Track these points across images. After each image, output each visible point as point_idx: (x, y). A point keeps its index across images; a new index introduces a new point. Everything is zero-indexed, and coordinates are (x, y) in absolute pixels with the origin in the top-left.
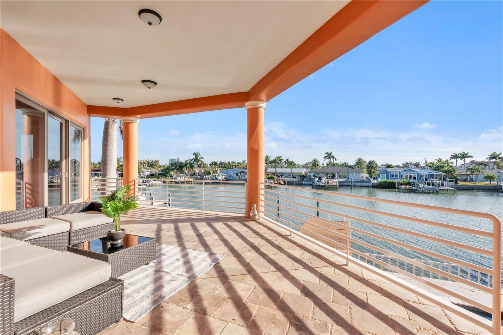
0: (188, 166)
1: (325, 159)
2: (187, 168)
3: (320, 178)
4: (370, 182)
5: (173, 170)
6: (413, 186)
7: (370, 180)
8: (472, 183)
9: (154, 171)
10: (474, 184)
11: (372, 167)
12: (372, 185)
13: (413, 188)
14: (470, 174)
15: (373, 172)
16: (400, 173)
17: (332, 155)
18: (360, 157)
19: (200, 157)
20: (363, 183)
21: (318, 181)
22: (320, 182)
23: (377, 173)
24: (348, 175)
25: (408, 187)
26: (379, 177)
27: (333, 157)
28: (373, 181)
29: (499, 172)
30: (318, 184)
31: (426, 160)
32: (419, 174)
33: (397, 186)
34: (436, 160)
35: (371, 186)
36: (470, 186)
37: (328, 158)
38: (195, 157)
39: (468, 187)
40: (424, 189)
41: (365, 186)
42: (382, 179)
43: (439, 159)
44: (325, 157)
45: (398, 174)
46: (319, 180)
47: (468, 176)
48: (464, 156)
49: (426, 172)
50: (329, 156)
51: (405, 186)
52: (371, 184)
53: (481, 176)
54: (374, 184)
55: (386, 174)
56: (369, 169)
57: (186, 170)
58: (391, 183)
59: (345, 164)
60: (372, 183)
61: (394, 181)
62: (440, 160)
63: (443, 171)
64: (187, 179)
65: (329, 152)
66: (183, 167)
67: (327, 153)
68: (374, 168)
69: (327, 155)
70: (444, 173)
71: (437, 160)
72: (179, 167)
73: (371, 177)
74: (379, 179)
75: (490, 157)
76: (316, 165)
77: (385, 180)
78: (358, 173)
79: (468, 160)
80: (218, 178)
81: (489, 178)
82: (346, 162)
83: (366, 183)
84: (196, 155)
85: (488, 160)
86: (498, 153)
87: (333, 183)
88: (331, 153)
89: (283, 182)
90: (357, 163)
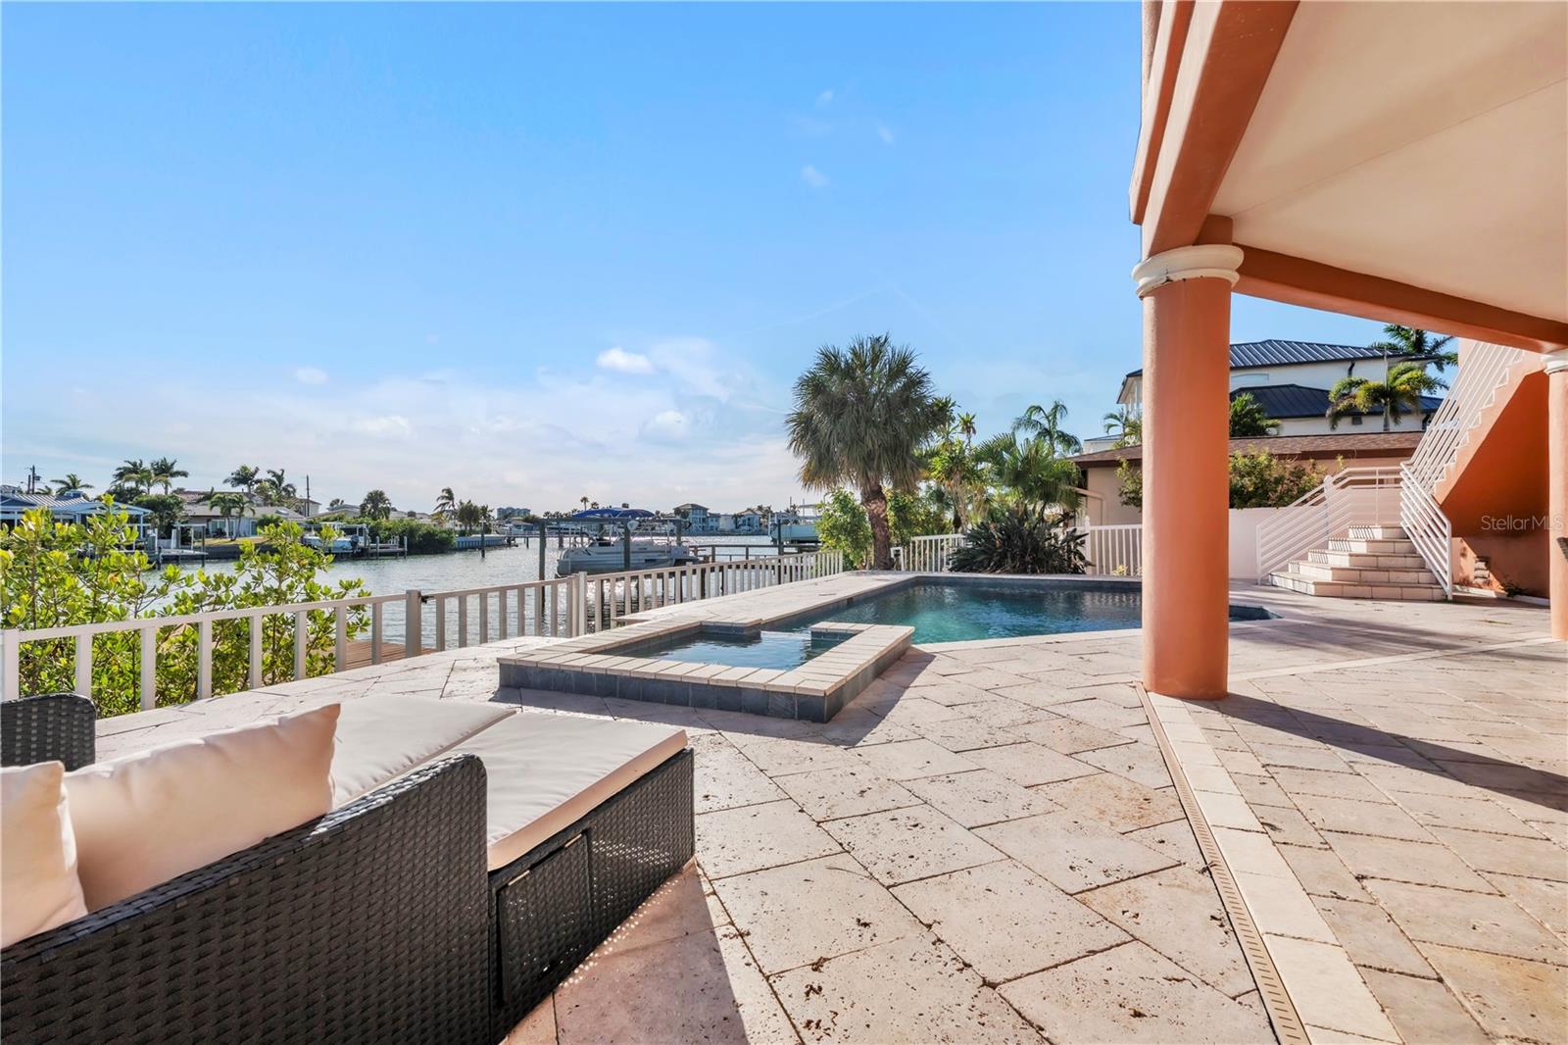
8: (225, 540)
10: (232, 543)
14: (217, 517)
29: (278, 512)
31: (37, 474)
34: (56, 481)
36: (225, 547)
39: (220, 551)
43: (67, 480)
47: (209, 521)
48: (164, 470)
53: (244, 526)
63: (139, 504)
70: (149, 511)
71: (62, 482)
75: (235, 479)
79: (176, 483)
85: (228, 488)
86: (253, 470)
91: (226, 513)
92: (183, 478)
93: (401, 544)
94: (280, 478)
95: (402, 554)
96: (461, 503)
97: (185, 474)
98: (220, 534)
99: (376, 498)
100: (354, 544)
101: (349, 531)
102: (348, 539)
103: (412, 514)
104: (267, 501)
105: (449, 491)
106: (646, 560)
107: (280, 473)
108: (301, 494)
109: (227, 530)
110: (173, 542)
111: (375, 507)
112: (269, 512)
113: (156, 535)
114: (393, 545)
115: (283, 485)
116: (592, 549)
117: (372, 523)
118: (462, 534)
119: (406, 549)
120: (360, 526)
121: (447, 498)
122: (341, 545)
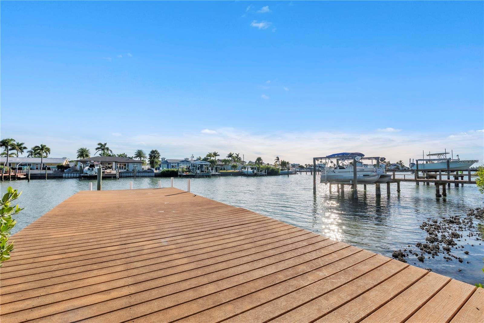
1: (97, 150)
3: (92, 166)
4: (153, 172)
6: (192, 173)
7: (153, 170)
8: (225, 171)
10: (227, 172)
11: (155, 157)
12: (155, 175)
14: (224, 165)
15: (156, 162)
16: (178, 164)
17: (106, 146)
18: (140, 149)
20: (146, 174)
21: (89, 169)
22: (93, 170)
23: (159, 163)
24: (128, 166)
26: (161, 167)
27: (108, 149)
28: (155, 171)
30: (89, 173)
32: (193, 165)
33: (179, 174)
35: (154, 176)
36: (225, 173)
37: (101, 150)
41: (147, 177)
42: (164, 169)
44: (97, 149)
45: (177, 165)
46: (91, 169)
47: (222, 166)
48: (215, 154)
49: (199, 162)
50: (102, 147)
51: (186, 173)
52: (154, 174)
53: (229, 167)
55: (166, 165)
56: (152, 158)
58: (173, 172)
59: (123, 156)
60: (155, 173)
61: (175, 170)
62: (200, 158)
63: (209, 162)
65: (103, 144)
67: (99, 144)
68: (157, 158)
69: (99, 146)
70: (210, 163)
73: (153, 167)
74: (161, 169)
75: (229, 156)
76: (84, 156)
77: (167, 170)
78: (140, 163)
79: (217, 158)
81: (234, 167)
82: (124, 154)
83: (148, 173)
85: (227, 158)
86: (232, 153)
87: (110, 173)
88: (106, 144)
89: (24, 175)
90: (136, 155)
91: (225, 164)
92: (218, 156)
93: (265, 172)
94: (238, 155)
95: (266, 175)
96: (281, 161)
97: (219, 155)
98: (224, 169)
99: (259, 159)
100: (253, 172)
101: (252, 168)
102: (252, 171)
103: (268, 164)
104: (235, 161)
105: (278, 158)
106: (364, 175)
107: (238, 154)
108: (242, 160)
109: (226, 168)
110: (214, 171)
111: (259, 162)
112: (235, 164)
113: (211, 169)
114: (263, 173)
115: (238, 157)
116: (335, 170)
117: (258, 166)
118: (282, 170)
119: (267, 174)
120: (255, 167)
121: (278, 160)
122: (250, 172)
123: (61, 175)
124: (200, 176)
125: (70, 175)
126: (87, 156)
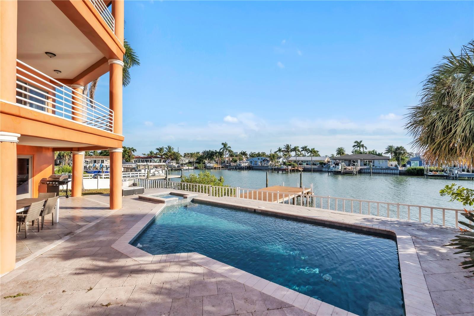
0: (217, 154)
1: (354, 148)
2: (217, 157)
3: (337, 164)
4: (397, 169)
5: (206, 158)
7: (398, 168)
9: (192, 160)
11: (400, 153)
12: (400, 172)
13: (445, 174)
15: (402, 159)
17: (361, 144)
19: (228, 146)
22: (336, 167)
23: (406, 160)
24: (374, 162)
25: (439, 173)
26: (409, 164)
27: (363, 146)
28: (400, 168)
30: (334, 169)
33: (425, 173)
35: (398, 173)
37: (357, 147)
38: (224, 147)
40: (458, 175)
44: (354, 146)
50: (359, 144)
51: (434, 173)
52: (398, 171)
54: (402, 172)
55: (418, 161)
56: (397, 155)
57: (216, 158)
60: (400, 171)
64: (215, 165)
65: (359, 141)
66: (214, 155)
67: (356, 142)
68: (403, 154)
69: (356, 144)
72: (210, 155)
73: (399, 164)
74: (408, 166)
76: (341, 154)
78: (385, 160)
80: (241, 165)
82: (374, 150)
83: (392, 170)
84: (225, 145)
87: (351, 169)
88: (361, 141)
89: (303, 169)
90: (387, 150)
123: (321, 169)
124: (456, 177)
125: (325, 169)
126: (343, 153)
